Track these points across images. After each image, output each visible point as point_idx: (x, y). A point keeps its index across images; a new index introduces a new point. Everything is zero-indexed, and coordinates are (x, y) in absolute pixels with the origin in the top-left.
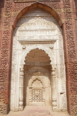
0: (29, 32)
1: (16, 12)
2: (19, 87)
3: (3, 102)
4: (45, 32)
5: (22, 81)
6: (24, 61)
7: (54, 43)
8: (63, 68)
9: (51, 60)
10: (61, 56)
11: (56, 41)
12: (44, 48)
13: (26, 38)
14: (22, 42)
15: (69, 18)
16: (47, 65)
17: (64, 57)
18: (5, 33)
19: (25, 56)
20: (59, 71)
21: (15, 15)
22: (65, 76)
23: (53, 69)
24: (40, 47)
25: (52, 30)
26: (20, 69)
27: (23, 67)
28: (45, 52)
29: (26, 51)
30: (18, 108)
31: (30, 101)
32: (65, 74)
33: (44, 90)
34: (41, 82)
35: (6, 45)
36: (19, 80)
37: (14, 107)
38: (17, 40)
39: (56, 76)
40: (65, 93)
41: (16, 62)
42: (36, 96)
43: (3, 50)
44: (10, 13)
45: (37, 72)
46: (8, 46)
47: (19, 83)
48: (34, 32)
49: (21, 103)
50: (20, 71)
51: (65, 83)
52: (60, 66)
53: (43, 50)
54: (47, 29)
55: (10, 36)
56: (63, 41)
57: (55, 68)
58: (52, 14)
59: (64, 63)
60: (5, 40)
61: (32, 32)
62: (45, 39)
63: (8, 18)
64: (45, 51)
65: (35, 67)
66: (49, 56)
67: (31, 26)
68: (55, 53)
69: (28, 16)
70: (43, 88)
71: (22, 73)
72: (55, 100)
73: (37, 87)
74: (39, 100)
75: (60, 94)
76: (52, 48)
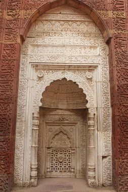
0: (50, 49)
1: (28, 11)
2: (30, 145)
3: (4, 170)
4: (78, 50)
5: (36, 134)
6: (39, 101)
7: (94, 70)
8: (108, 114)
9: (88, 100)
10: (106, 93)
11: (98, 66)
12: (76, 78)
13: (45, 60)
14: (36, 66)
15: (121, 28)
16: (80, 108)
17: (109, 95)
18: (7, 48)
19: (42, 91)
20: (101, 118)
21: (25, 17)
22: (111, 128)
23: (91, 116)
24: (70, 76)
25: (91, 47)
26: (33, 113)
27: (38, 110)
28: (78, 85)
29: (43, 83)
31: (48, 170)
32: (111, 124)
33: (73, 152)
34: (69, 138)
35: (9, 71)
36: (30, 133)
38: (28, 62)
39: (96, 127)
40: (110, 157)
41: (25, 101)
42: (59, 163)
43: (3, 80)
44: (17, 13)
45: (62, 120)
46: (12, 72)
47: (30, 138)
48: (59, 49)
49: (34, 173)
50: (33, 117)
51: (111, 140)
52: (103, 110)
53: (74, 81)
54: (82, 44)
55: (16, 55)
56: (110, 67)
57: (94, 114)
58: (92, 19)
59: (110, 106)
60: (7, 62)
61: (55, 48)
62: (77, 62)
63: (13, 22)
64: (78, 83)
65: (57, 111)
66: (84, 92)
67: (54, 37)
68: (95, 88)
69: (49, 19)
70: (71, 147)
71: (37, 122)
72: (93, 168)
73: (61, 146)
74: (64, 170)
75: (101, 157)
76: (90, 79)
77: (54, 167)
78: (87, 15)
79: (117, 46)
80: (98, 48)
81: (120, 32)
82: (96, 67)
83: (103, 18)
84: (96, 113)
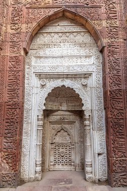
0: (50, 60)
1: (29, 25)
2: (35, 144)
3: (11, 168)
4: (75, 59)
5: (40, 134)
6: (43, 105)
7: (89, 77)
8: (101, 115)
9: (84, 103)
10: (99, 97)
11: (92, 74)
12: (73, 85)
13: (47, 70)
14: (40, 76)
17: (103, 98)
18: (12, 60)
19: (45, 97)
20: (96, 119)
21: (27, 30)
22: (105, 128)
23: (87, 117)
24: (68, 83)
25: (86, 57)
26: (38, 116)
27: (42, 113)
28: (75, 91)
29: (46, 90)
30: (33, 177)
31: (52, 163)
32: (104, 124)
33: (73, 147)
34: (69, 135)
35: (15, 80)
36: (35, 133)
38: (32, 72)
39: (91, 127)
40: (105, 155)
42: (61, 157)
43: (10, 88)
44: (20, 27)
45: (63, 120)
46: (18, 82)
48: (58, 60)
49: (39, 169)
50: (38, 119)
51: (105, 139)
52: (97, 112)
53: (71, 87)
54: (78, 55)
55: (20, 66)
56: (103, 74)
57: (90, 116)
58: (87, 29)
59: (103, 109)
60: (13, 72)
61: (55, 59)
62: (74, 71)
63: (17, 35)
64: (75, 89)
67: (54, 49)
69: (49, 31)
70: (71, 143)
71: (41, 123)
74: (65, 163)
75: (97, 155)
76: (85, 86)
77: (57, 160)
78: (82, 25)
79: (110, 54)
80: (93, 57)
81: (113, 40)
82: (90, 74)
83: (97, 28)
84: (90, 114)
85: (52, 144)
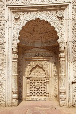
2: (11, 74)
5: (16, 66)
6: (17, 38)
9: (59, 36)
12: (48, 17)
13: (20, 2)
14: (13, 9)
16: (53, 45)
19: (19, 31)
20: (71, 51)
24: (42, 16)
26: (13, 49)
27: (16, 46)
28: (50, 24)
29: (20, 23)
30: (10, 102)
31: (28, 95)
33: (47, 80)
34: (44, 71)
36: (10, 65)
37: (5, 100)
38: (5, 6)
39: (66, 58)
41: (5, 39)
42: (36, 89)
45: (38, 56)
47: (11, 68)
49: (15, 96)
50: (13, 52)
52: (72, 44)
53: (46, 20)
62: (49, 3)
64: (50, 22)
65: (34, 49)
66: (56, 29)
68: (65, 26)
70: (46, 77)
71: (16, 55)
72: (64, 91)
73: (38, 77)
74: (41, 95)
75: (71, 83)
76: (61, 18)
77: (33, 92)
82: (67, 6)
84: (66, 47)
85: (27, 78)
